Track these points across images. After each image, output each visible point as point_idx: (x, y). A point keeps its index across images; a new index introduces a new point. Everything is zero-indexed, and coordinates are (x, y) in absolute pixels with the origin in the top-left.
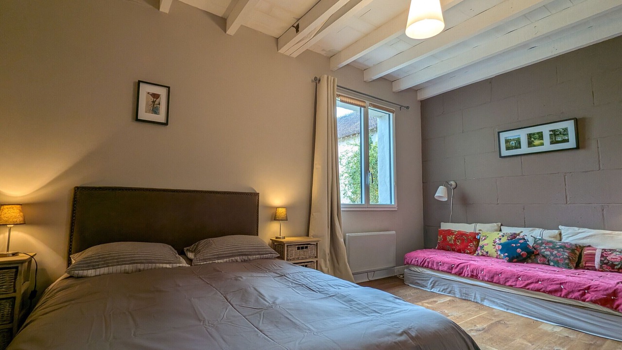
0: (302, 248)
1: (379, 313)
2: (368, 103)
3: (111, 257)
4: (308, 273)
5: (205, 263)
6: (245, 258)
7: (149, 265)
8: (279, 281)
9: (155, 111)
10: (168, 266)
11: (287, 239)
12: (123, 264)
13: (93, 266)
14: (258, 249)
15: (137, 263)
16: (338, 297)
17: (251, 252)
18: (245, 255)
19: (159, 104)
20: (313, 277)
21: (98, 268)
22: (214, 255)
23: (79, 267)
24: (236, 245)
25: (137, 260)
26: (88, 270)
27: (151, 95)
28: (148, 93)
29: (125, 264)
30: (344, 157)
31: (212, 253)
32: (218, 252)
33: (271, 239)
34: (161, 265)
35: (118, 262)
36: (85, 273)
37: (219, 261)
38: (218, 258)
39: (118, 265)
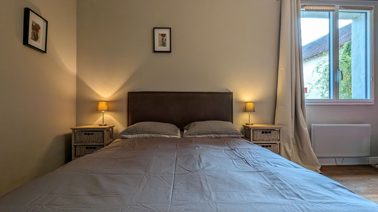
0: (266, 133)
1: (302, 198)
2: (337, 6)
3: (139, 129)
4: (255, 150)
5: (190, 136)
6: (218, 136)
7: (158, 135)
8: (228, 153)
9: (164, 45)
10: (168, 136)
11: (255, 125)
12: (144, 133)
13: (131, 133)
14: (227, 130)
15: (151, 133)
16: (265, 174)
17: (221, 132)
18: (217, 134)
19: (166, 40)
20: (258, 153)
21: (133, 134)
22: (196, 132)
23: (124, 133)
24: (211, 127)
25: (152, 131)
26: (128, 135)
27: (161, 35)
28: (160, 34)
29: (145, 133)
30: (321, 66)
31: (194, 131)
32: (199, 130)
33: (243, 125)
34: (164, 136)
35: (142, 132)
36: (127, 136)
37: (199, 136)
38: (199, 134)
39: (142, 133)
